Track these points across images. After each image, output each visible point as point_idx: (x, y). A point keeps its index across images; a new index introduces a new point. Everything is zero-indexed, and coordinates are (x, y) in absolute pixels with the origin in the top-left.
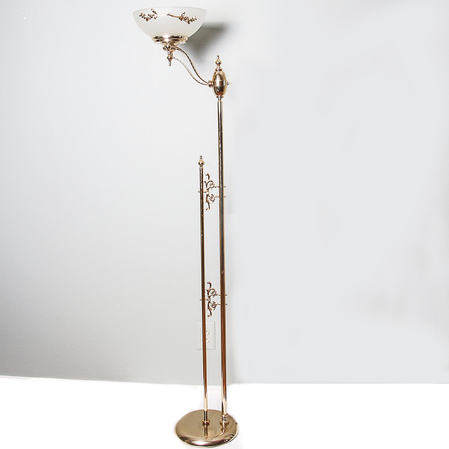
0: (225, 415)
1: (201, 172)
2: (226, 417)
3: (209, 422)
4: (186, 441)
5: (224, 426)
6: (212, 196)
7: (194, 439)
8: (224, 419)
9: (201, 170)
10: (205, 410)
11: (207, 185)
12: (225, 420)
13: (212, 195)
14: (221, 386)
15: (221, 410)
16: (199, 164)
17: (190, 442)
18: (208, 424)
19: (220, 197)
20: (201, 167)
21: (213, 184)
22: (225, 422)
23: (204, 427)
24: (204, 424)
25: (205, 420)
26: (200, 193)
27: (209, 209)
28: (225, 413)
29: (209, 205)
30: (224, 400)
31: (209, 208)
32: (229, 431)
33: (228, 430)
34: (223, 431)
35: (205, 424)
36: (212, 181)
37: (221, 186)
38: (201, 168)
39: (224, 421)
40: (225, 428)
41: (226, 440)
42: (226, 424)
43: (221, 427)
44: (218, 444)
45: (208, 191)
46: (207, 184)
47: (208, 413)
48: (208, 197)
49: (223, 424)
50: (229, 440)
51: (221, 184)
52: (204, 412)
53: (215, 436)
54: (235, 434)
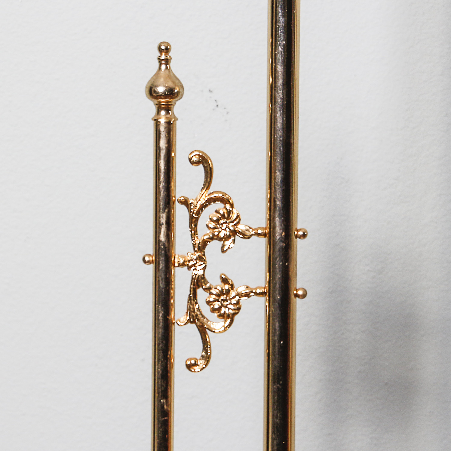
1: (163, 144)
6: (227, 287)
9: (162, 129)
11: (193, 222)
13: (225, 280)
16: (152, 92)
19: (269, 294)
20: (163, 113)
21: (234, 216)
26: (152, 267)
27: (201, 363)
29: (205, 343)
31: (207, 358)
36: (224, 200)
37: (278, 229)
38: (163, 121)
45: (200, 258)
46: (198, 213)
48: (200, 291)
51: (278, 221)
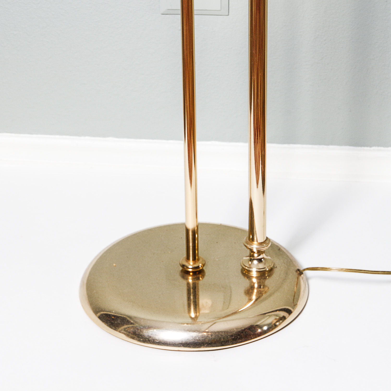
0: (261, 244)
2: (263, 249)
3: (204, 265)
4: (126, 326)
5: (254, 280)
7: (148, 324)
8: (256, 255)
10: (191, 226)
12: (260, 260)
14: (247, 145)
15: (246, 227)
17: (134, 333)
18: (198, 273)
22: (261, 266)
23: (185, 282)
24: (185, 272)
25: (188, 258)
28: (259, 237)
30: (257, 192)
32: (271, 298)
33: (270, 296)
34: (254, 297)
35: (188, 273)
39: (255, 262)
40: (259, 287)
41: (261, 327)
42: (263, 275)
43: (245, 283)
44: (233, 339)
47: (201, 237)
49: (254, 274)
50: (272, 327)
52: (187, 231)
53: (224, 313)
54: (295, 305)
